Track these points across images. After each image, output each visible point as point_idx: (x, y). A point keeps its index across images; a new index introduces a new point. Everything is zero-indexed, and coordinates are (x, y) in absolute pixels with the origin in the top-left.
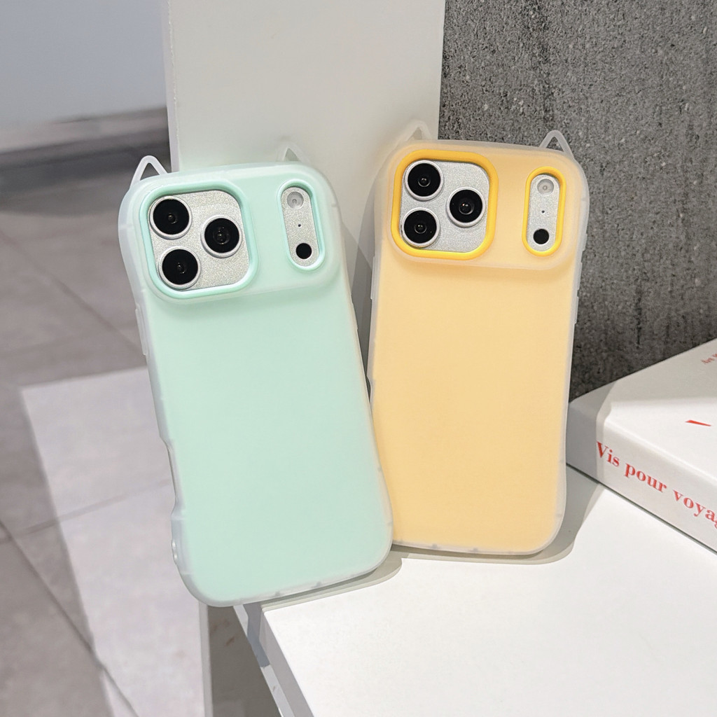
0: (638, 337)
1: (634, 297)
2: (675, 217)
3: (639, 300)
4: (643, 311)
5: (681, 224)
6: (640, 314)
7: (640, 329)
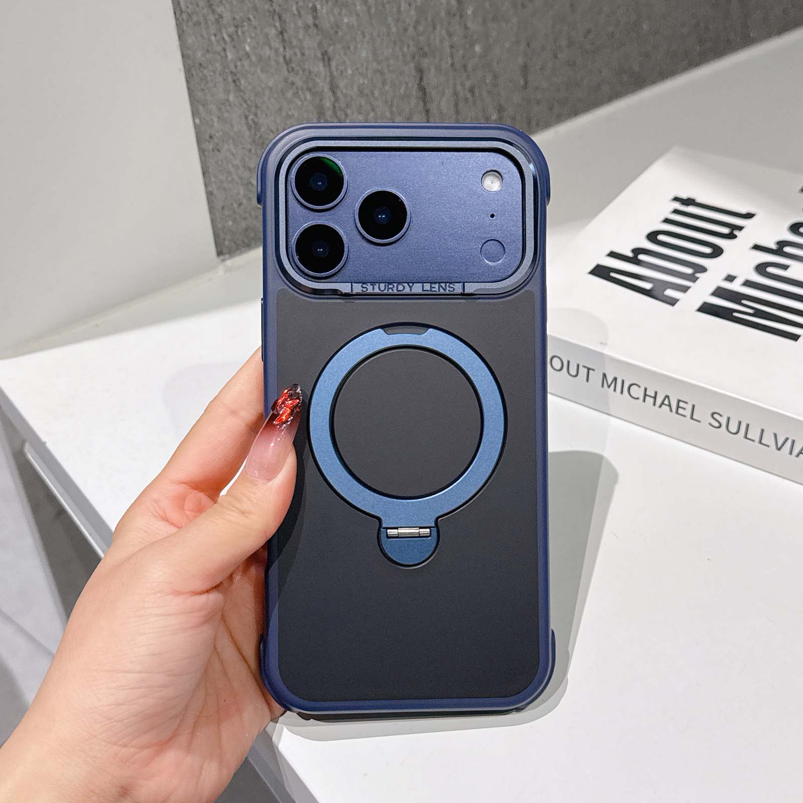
1: (415, 77)
6: (425, 94)
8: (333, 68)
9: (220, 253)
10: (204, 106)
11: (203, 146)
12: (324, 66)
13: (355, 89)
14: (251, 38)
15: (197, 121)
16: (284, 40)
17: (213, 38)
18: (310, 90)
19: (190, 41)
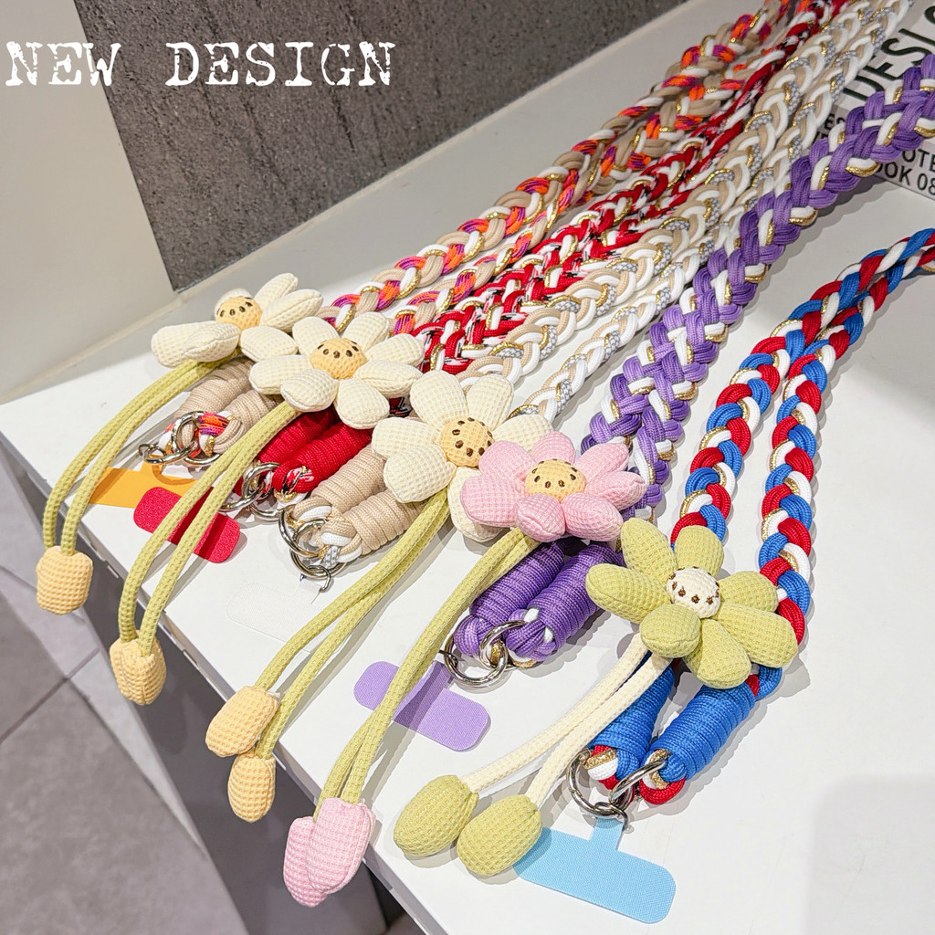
0: (351, 141)
1: (333, 108)
2: (346, 22)
3: (339, 108)
4: (347, 117)
5: (355, 27)
6: (345, 120)
7: (349, 135)
8: (257, 115)
9: (175, 288)
10: (144, 168)
11: (148, 202)
12: (248, 115)
13: (279, 128)
14: (178, 104)
15: (140, 182)
16: (208, 100)
17: (145, 111)
18: (238, 137)
19: (125, 118)
